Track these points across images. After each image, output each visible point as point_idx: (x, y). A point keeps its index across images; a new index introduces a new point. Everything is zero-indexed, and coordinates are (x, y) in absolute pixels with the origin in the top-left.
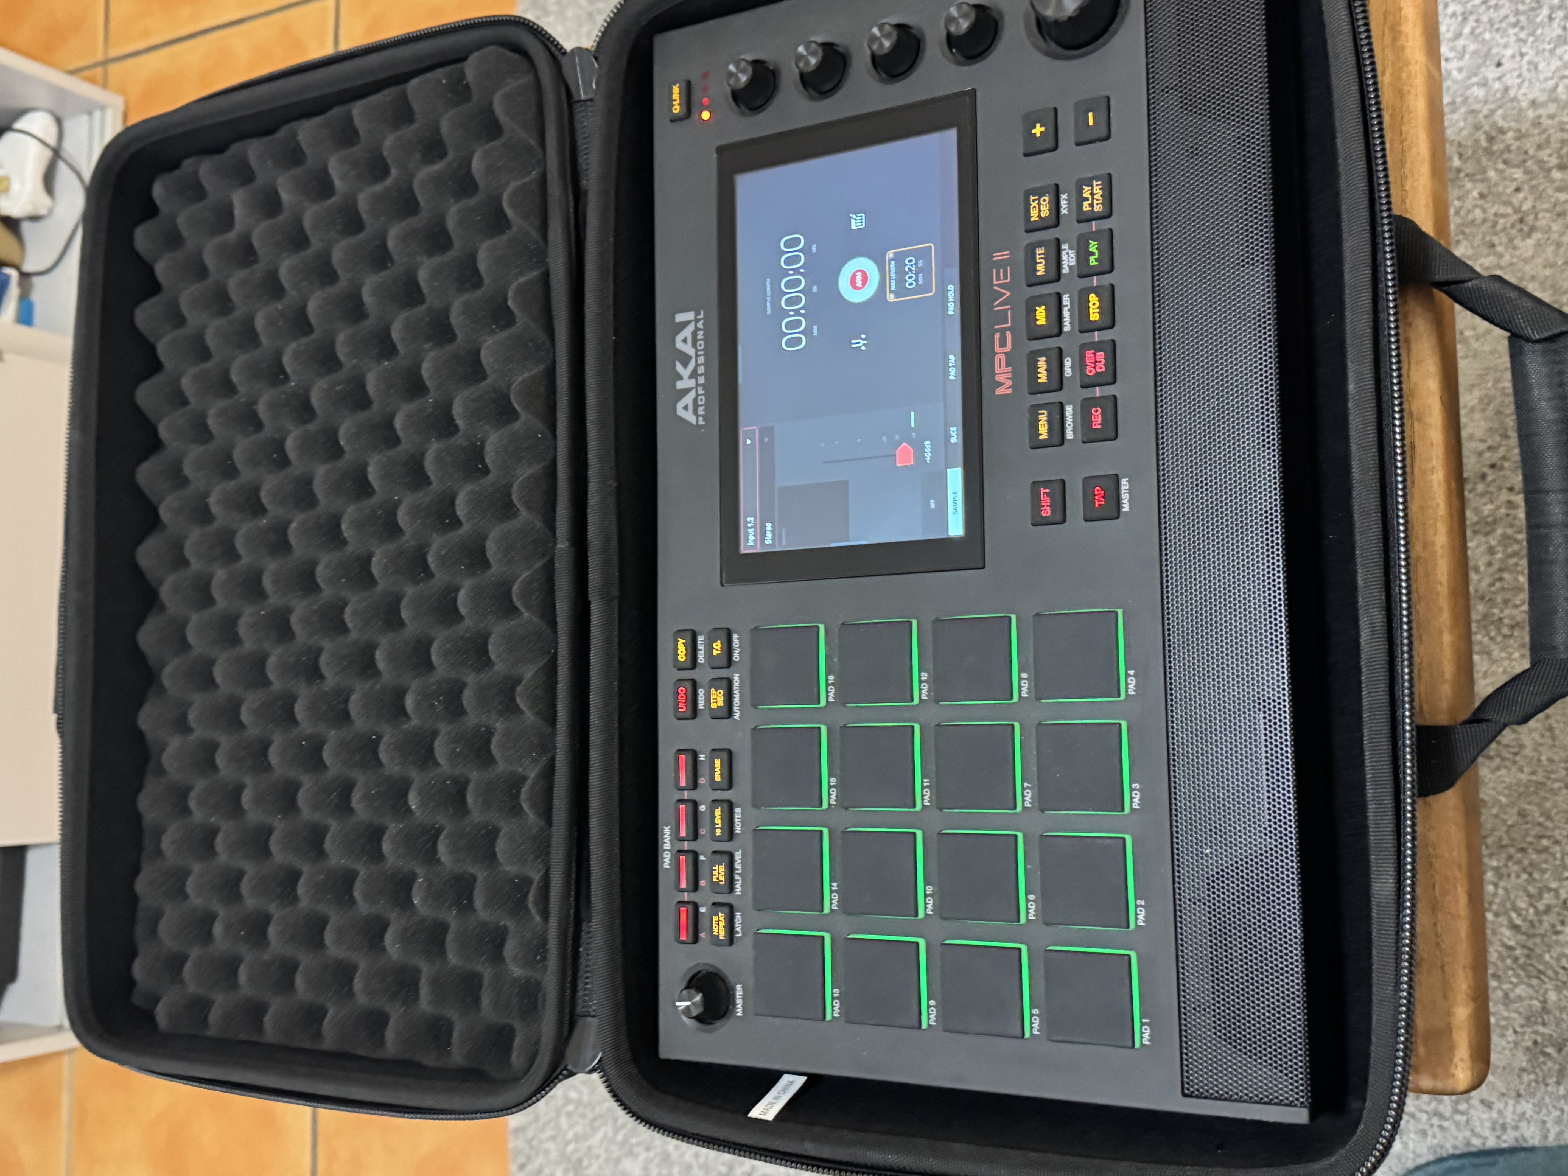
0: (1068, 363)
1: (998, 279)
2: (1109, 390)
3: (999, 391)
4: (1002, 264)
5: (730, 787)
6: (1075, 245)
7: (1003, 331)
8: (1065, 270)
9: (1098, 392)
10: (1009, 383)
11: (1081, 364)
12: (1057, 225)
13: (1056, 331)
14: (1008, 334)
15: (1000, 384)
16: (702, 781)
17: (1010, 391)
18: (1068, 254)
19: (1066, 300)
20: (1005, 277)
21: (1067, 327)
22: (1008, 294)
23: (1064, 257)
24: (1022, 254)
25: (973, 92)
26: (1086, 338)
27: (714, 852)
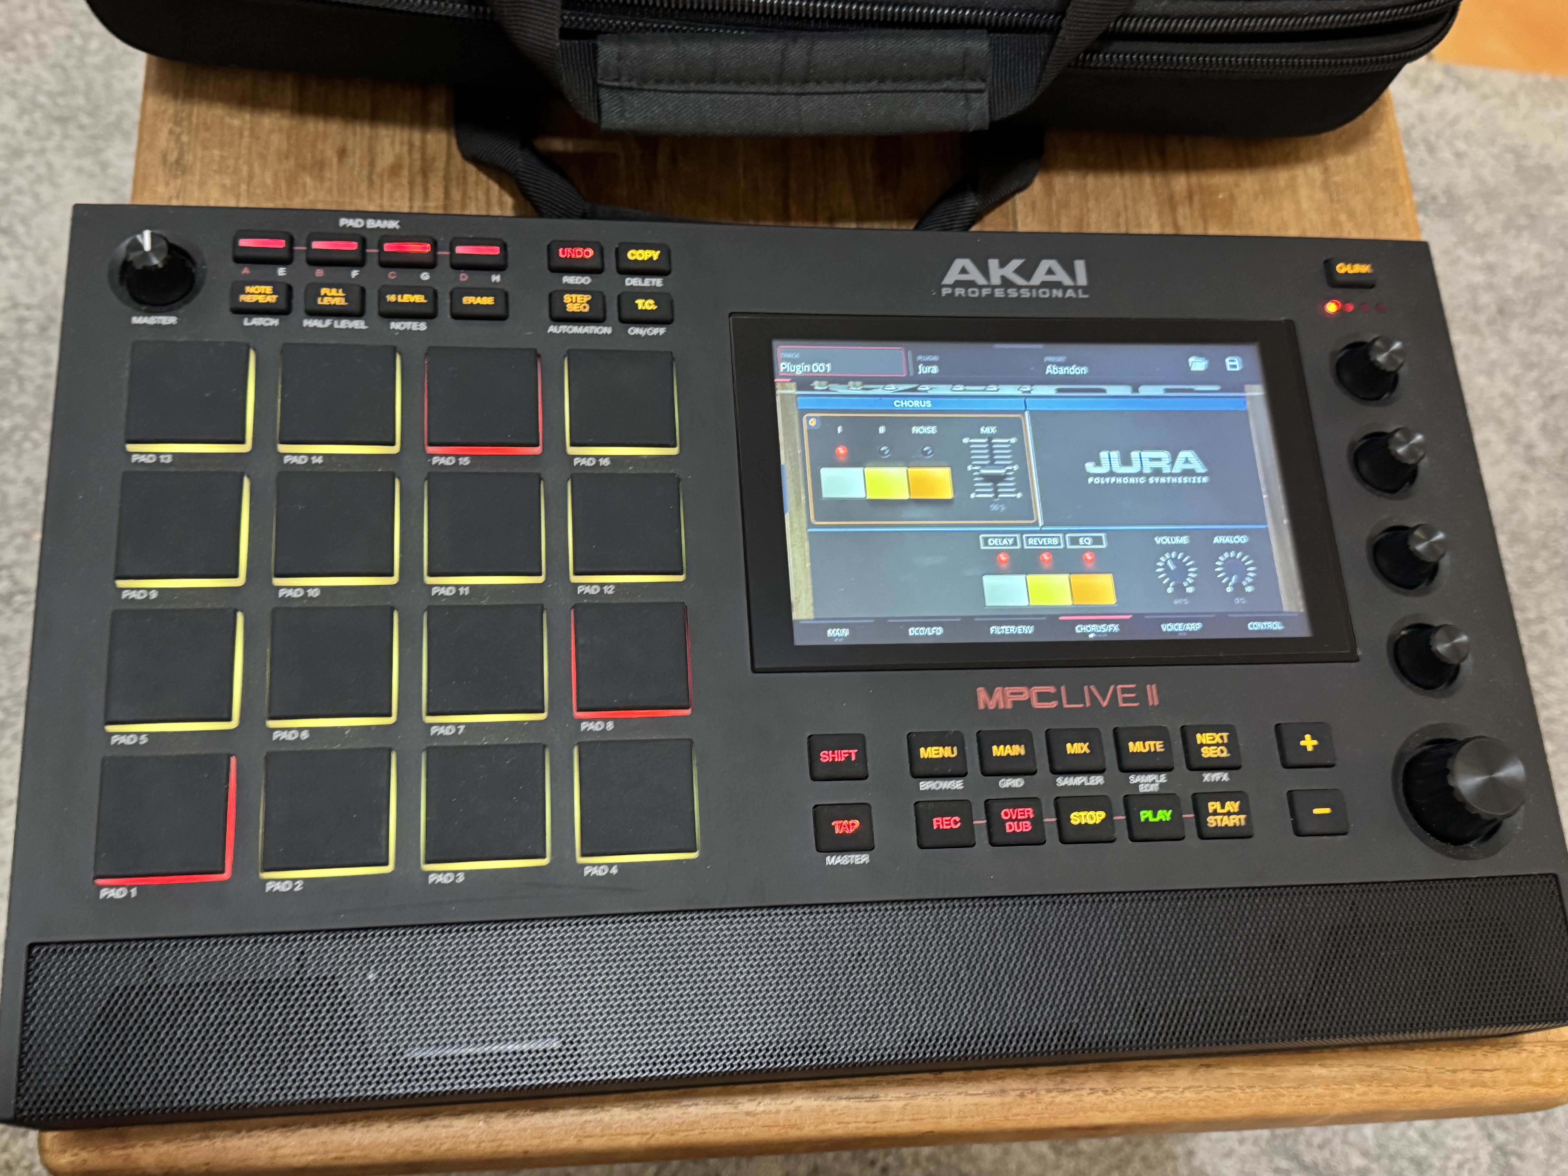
0: (1017, 783)
1: (1124, 691)
2: (981, 837)
3: (982, 693)
4: (1142, 696)
5: (455, 317)
6: (1163, 792)
7: (1057, 696)
8: (1133, 779)
9: (980, 822)
10: (992, 706)
11: (1015, 800)
12: (1190, 768)
13: (1058, 768)
14: (1053, 704)
15: (990, 694)
16: (464, 277)
17: (981, 706)
18: (1154, 782)
19: (1097, 780)
20: (1126, 700)
21: (1062, 781)
22: (1105, 704)
23: (1151, 777)
24: (1155, 722)
25: (1357, 660)
26: (1048, 807)
27: (363, 291)
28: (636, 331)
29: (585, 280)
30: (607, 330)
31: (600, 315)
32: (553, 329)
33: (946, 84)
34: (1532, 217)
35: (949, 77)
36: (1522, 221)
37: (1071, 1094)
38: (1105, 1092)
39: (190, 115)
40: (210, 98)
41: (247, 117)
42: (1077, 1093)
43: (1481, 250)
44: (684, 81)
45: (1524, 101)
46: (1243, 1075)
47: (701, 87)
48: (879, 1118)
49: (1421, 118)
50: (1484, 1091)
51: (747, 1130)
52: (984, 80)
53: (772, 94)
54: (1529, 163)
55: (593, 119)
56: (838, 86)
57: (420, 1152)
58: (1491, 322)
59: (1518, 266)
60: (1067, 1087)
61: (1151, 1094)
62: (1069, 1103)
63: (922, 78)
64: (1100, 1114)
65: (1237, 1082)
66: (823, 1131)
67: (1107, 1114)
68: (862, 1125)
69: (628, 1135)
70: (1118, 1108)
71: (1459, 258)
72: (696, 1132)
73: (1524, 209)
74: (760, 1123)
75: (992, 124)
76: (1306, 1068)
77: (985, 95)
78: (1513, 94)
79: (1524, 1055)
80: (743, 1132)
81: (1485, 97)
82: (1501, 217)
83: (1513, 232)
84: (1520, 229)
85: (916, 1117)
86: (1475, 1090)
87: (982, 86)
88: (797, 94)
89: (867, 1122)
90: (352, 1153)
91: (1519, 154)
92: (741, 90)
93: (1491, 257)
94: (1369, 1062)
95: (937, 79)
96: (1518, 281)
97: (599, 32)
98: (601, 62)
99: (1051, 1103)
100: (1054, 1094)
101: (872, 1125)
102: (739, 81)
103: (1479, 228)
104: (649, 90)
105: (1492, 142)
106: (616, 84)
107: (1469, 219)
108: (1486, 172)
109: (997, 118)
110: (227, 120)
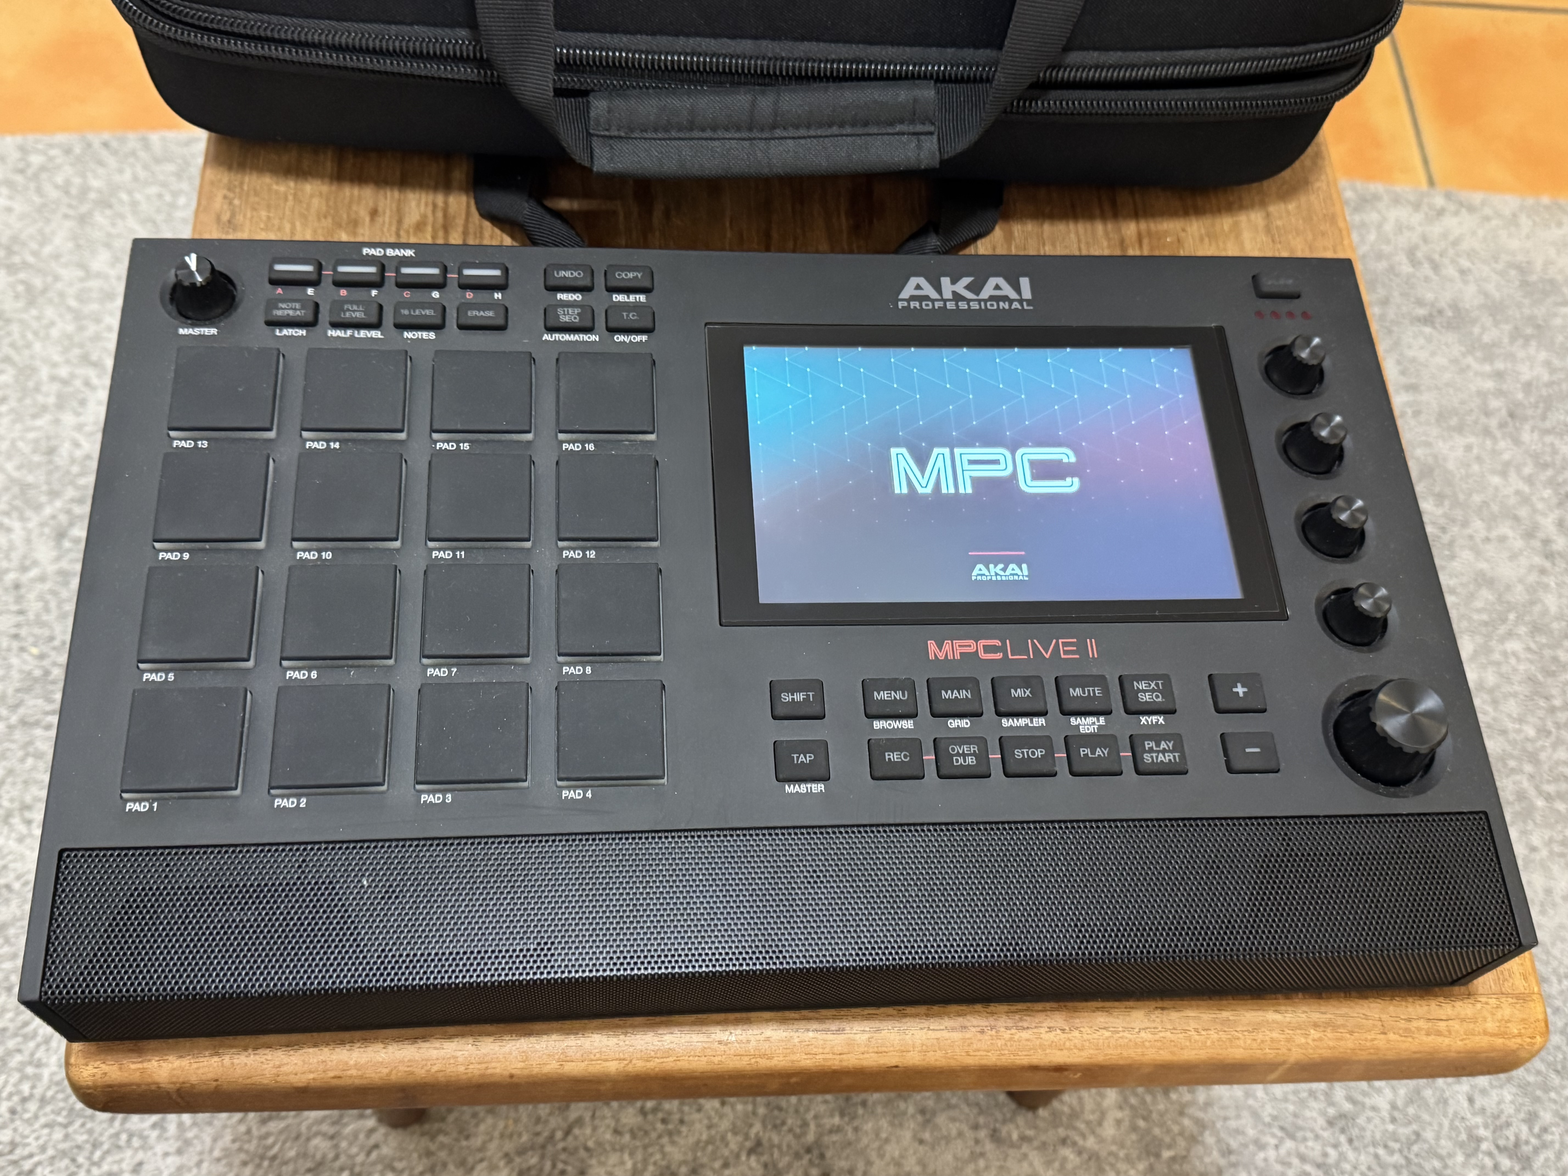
0: (965, 723)
2: (930, 771)
3: (932, 645)
4: (1082, 649)
5: (462, 327)
6: (1102, 733)
7: (1003, 649)
8: (1074, 721)
9: (929, 757)
10: (941, 656)
11: (963, 739)
12: (1128, 712)
13: (1002, 709)
14: (999, 656)
15: (940, 647)
16: (469, 295)
17: (932, 657)
18: (1094, 723)
19: (1039, 722)
20: (1066, 652)
21: (1006, 722)
22: (1047, 656)
23: (1090, 720)
24: (1095, 671)
25: (1284, 618)
26: (993, 745)
27: (381, 307)
28: (620, 338)
29: (576, 297)
30: (594, 338)
31: (588, 324)
32: (546, 337)
33: (898, 128)
34: (1538, 327)
35: (902, 122)
36: (1529, 331)
37: (1030, 1032)
38: (1063, 1030)
39: (242, 184)
40: (260, 169)
41: (292, 184)
42: (1035, 1030)
43: (1489, 358)
44: (666, 130)
45: (1523, 219)
46: (1199, 1018)
47: (681, 135)
48: (846, 1051)
49: (1425, 239)
50: (1440, 1039)
51: (719, 1058)
52: (933, 124)
53: (744, 139)
54: (1534, 278)
55: (587, 164)
56: (802, 132)
57: (412, 1073)
58: (1502, 425)
59: (1526, 374)
60: (1025, 1025)
61: (1107, 1034)
62: (1028, 1040)
63: (878, 123)
64: (1059, 1053)
65: (1193, 1025)
66: (793, 1061)
67: (1065, 1052)
68: (828, 1056)
69: (606, 1060)
70: (1075, 1046)
71: (1468, 367)
72: (671, 1059)
73: (1531, 320)
74: (732, 1052)
75: (942, 162)
76: (1260, 1013)
77: (935, 137)
78: (1514, 215)
79: (1479, 1006)
80: (716, 1060)
81: (1487, 219)
82: (1507, 328)
83: (1520, 342)
84: (1527, 339)
85: (880, 1049)
86: (1431, 1038)
87: (932, 129)
88: (766, 139)
89: (834, 1054)
90: (349, 1073)
91: (1523, 270)
92: (716, 136)
93: (1500, 365)
94: (1323, 1009)
95: (891, 124)
96: (1528, 387)
97: (593, 90)
98: (592, 114)
99: (1011, 1039)
100: (1013, 1031)
101: (838, 1057)
102: (714, 129)
103: (1486, 338)
104: (636, 138)
105: (1496, 259)
106: (607, 133)
107: (1476, 330)
108: (1491, 288)
109: (946, 157)
110: (275, 187)
